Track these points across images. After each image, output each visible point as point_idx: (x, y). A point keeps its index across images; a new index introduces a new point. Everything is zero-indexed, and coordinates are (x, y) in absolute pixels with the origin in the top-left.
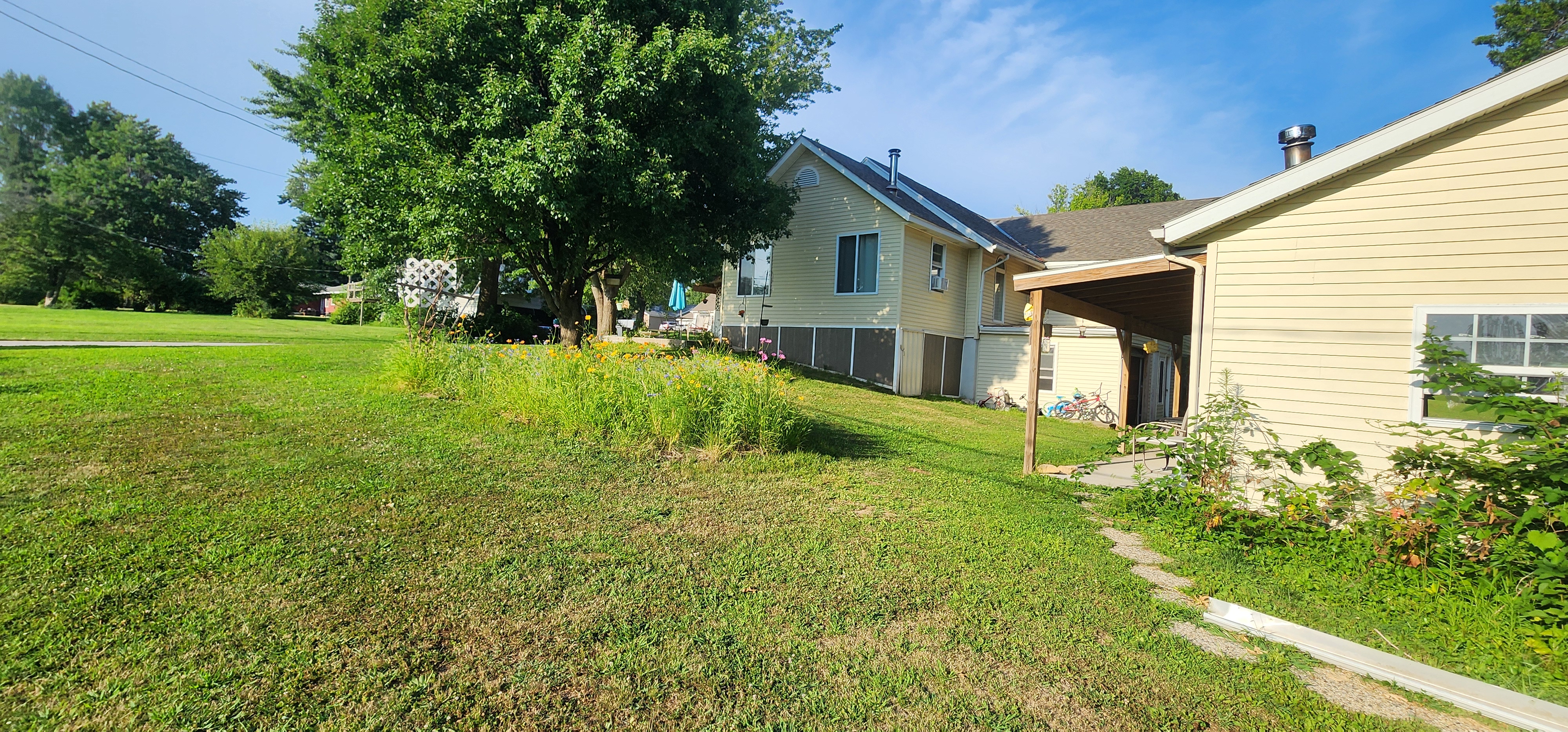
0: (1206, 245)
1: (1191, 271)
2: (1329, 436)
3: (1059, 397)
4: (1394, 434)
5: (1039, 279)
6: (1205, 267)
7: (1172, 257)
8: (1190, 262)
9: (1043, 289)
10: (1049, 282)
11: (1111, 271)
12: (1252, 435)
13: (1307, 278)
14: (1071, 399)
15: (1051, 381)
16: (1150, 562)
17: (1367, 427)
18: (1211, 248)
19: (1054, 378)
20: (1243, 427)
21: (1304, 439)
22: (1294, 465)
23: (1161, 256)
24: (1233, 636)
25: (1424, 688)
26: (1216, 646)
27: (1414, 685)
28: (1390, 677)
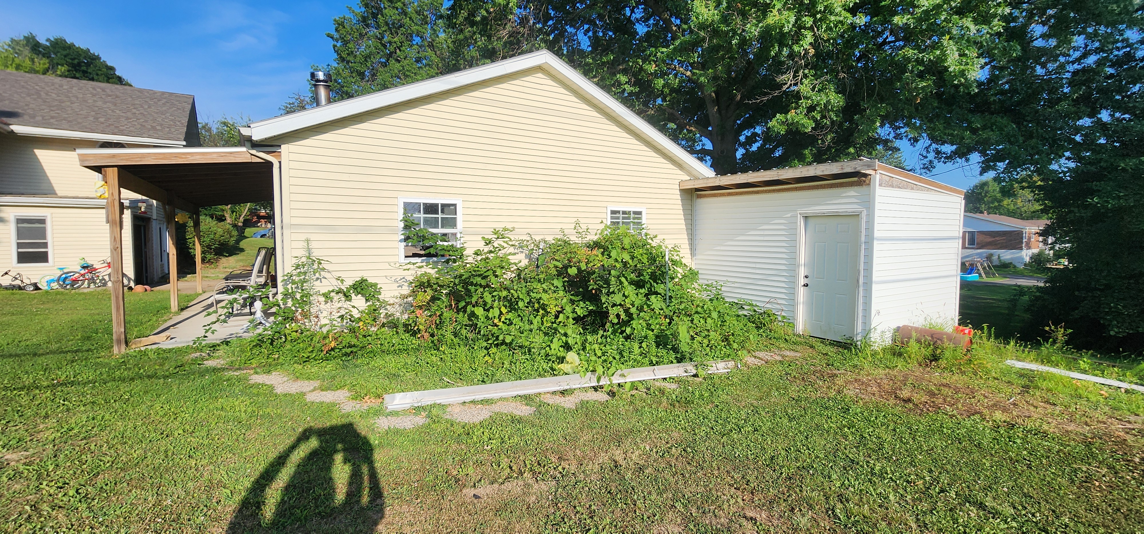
0: (280, 146)
1: (269, 165)
2: (366, 275)
3: (61, 269)
4: (405, 270)
5: (114, 156)
6: (280, 162)
7: (254, 152)
8: (269, 157)
9: (120, 167)
10: (127, 160)
11: (198, 157)
12: (321, 282)
13: (345, 177)
14: (78, 268)
15: (46, 253)
16: (312, 388)
17: (390, 268)
18: (285, 149)
19: (50, 250)
20: (315, 278)
21: (353, 279)
22: (347, 297)
23: (244, 149)
24: (405, 412)
25: (485, 396)
26: (408, 423)
27: (479, 397)
28: (471, 398)
